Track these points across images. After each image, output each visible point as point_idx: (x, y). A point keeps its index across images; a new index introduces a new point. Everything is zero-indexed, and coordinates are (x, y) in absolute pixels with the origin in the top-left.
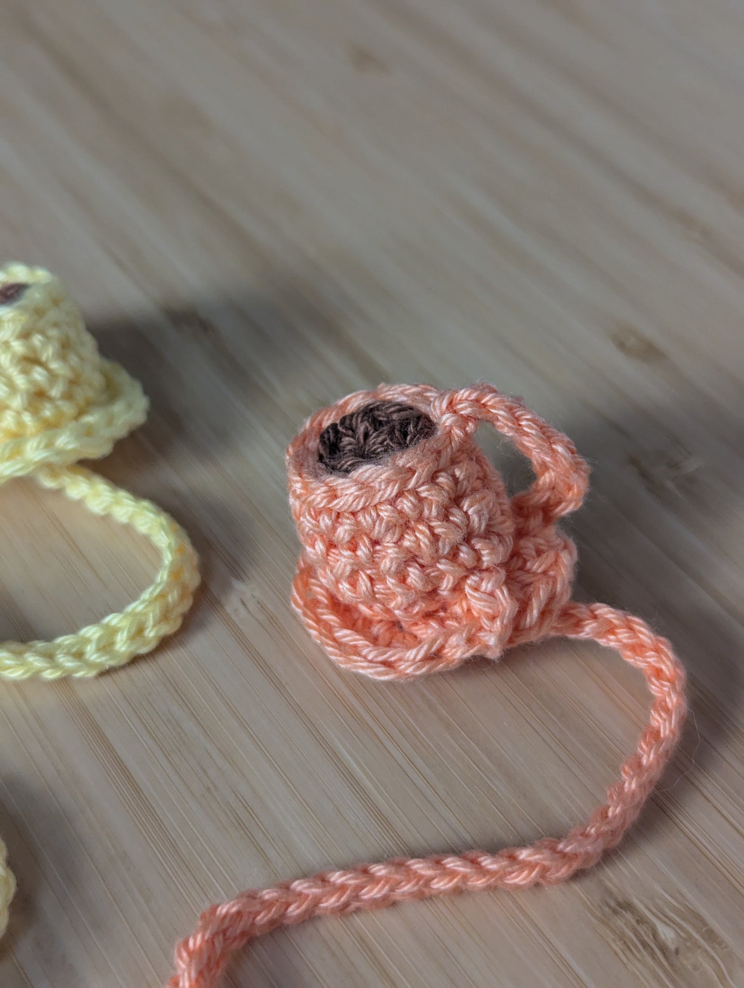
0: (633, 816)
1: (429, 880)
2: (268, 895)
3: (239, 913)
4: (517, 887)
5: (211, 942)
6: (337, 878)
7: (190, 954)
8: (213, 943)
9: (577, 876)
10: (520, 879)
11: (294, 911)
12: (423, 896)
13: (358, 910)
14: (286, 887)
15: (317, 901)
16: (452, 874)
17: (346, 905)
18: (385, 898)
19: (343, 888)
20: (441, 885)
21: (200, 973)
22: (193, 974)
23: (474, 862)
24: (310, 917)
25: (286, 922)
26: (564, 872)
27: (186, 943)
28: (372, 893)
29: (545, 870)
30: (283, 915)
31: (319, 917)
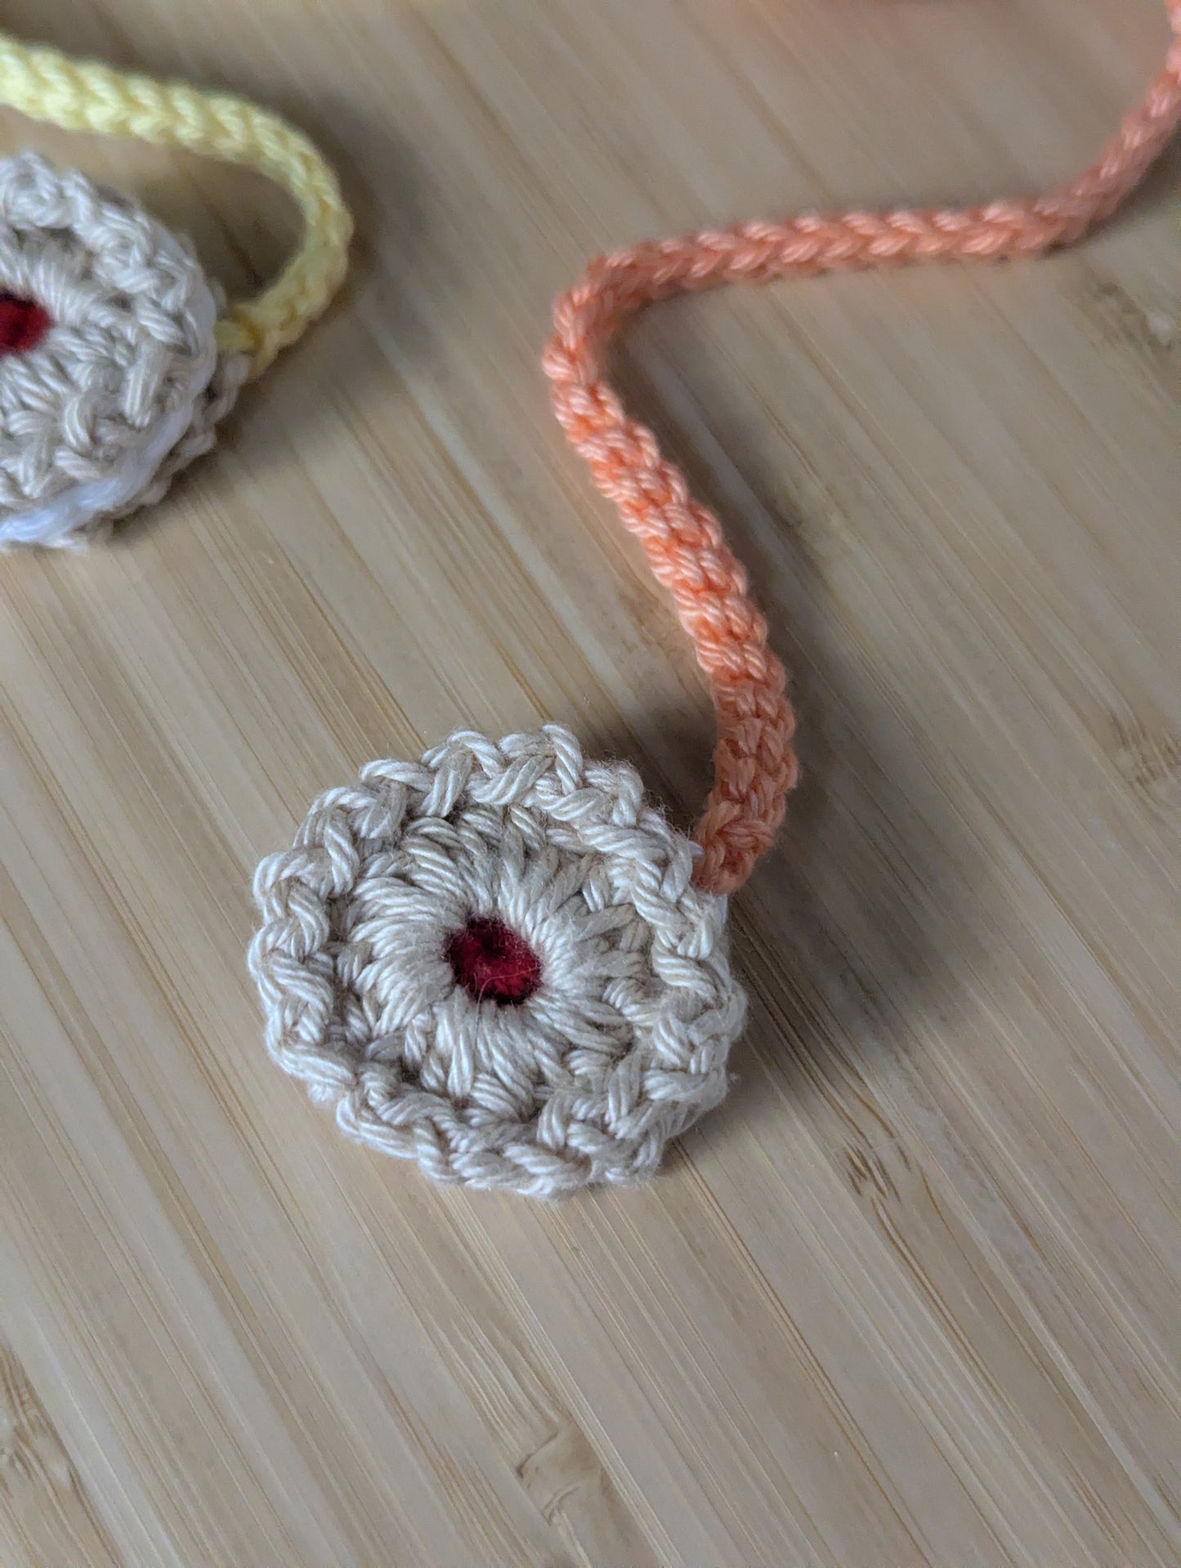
0: (1133, 180)
1: (868, 240)
2: (669, 245)
3: (632, 267)
4: (978, 257)
5: (600, 295)
6: (755, 230)
7: (576, 309)
8: (602, 300)
9: (1055, 248)
10: (983, 243)
11: (700, 269)
12: (860, 262)
13: (777, 276)
14: (691, 239)
15: (728, 257)
16: (899, 232)
17: (762, 268)
18: (810, 262)
19: (761, 243)
20: (884, 246)
21: (587, 332)
22: (581, 331)
23: (928, 220)
24: (716, 280)
25: (686, 284)
26: (1039, 239)
27: (569, 296)
28: (797, 251)
29: (1016, 235)
30: (684, 274)
31: (726, 283)
